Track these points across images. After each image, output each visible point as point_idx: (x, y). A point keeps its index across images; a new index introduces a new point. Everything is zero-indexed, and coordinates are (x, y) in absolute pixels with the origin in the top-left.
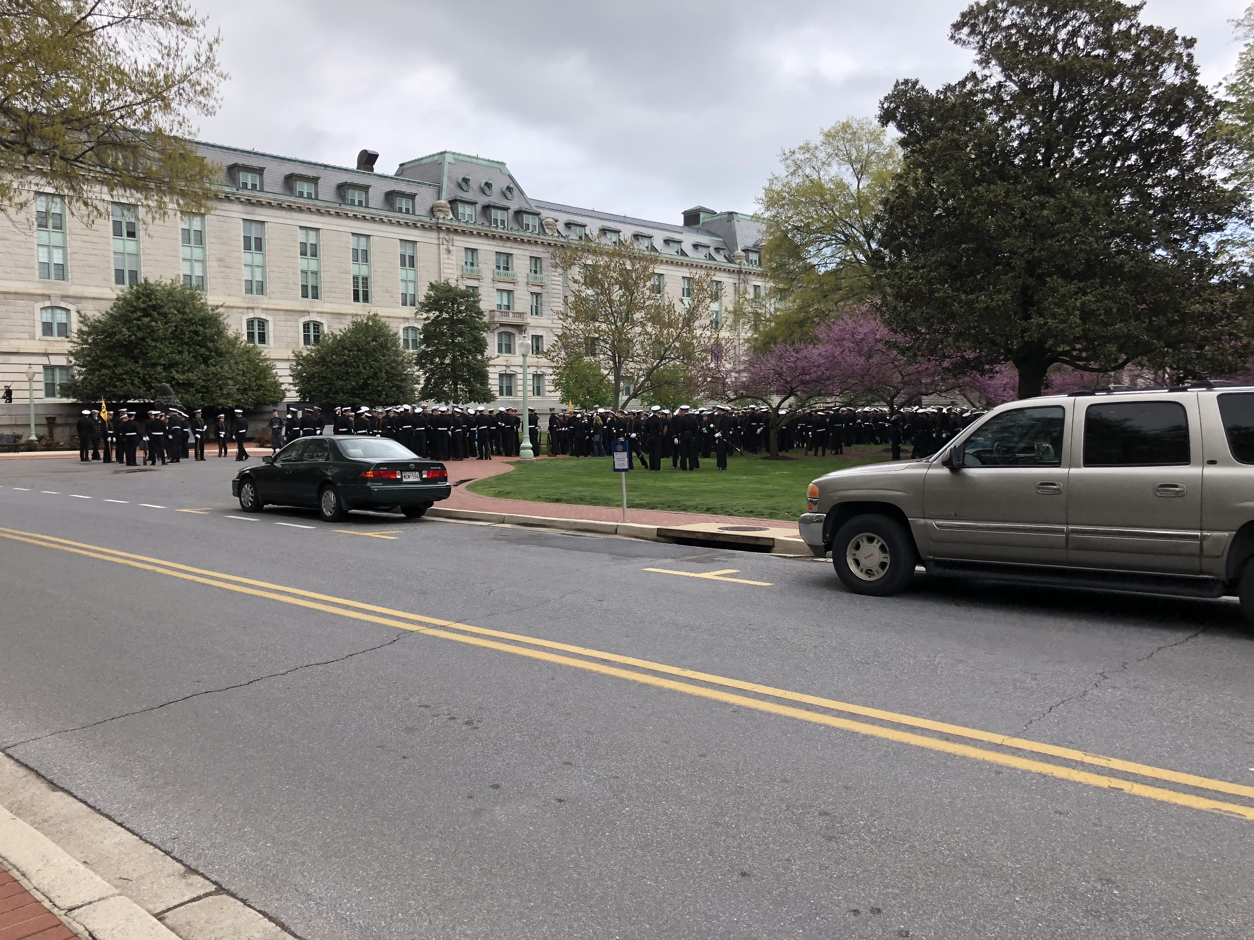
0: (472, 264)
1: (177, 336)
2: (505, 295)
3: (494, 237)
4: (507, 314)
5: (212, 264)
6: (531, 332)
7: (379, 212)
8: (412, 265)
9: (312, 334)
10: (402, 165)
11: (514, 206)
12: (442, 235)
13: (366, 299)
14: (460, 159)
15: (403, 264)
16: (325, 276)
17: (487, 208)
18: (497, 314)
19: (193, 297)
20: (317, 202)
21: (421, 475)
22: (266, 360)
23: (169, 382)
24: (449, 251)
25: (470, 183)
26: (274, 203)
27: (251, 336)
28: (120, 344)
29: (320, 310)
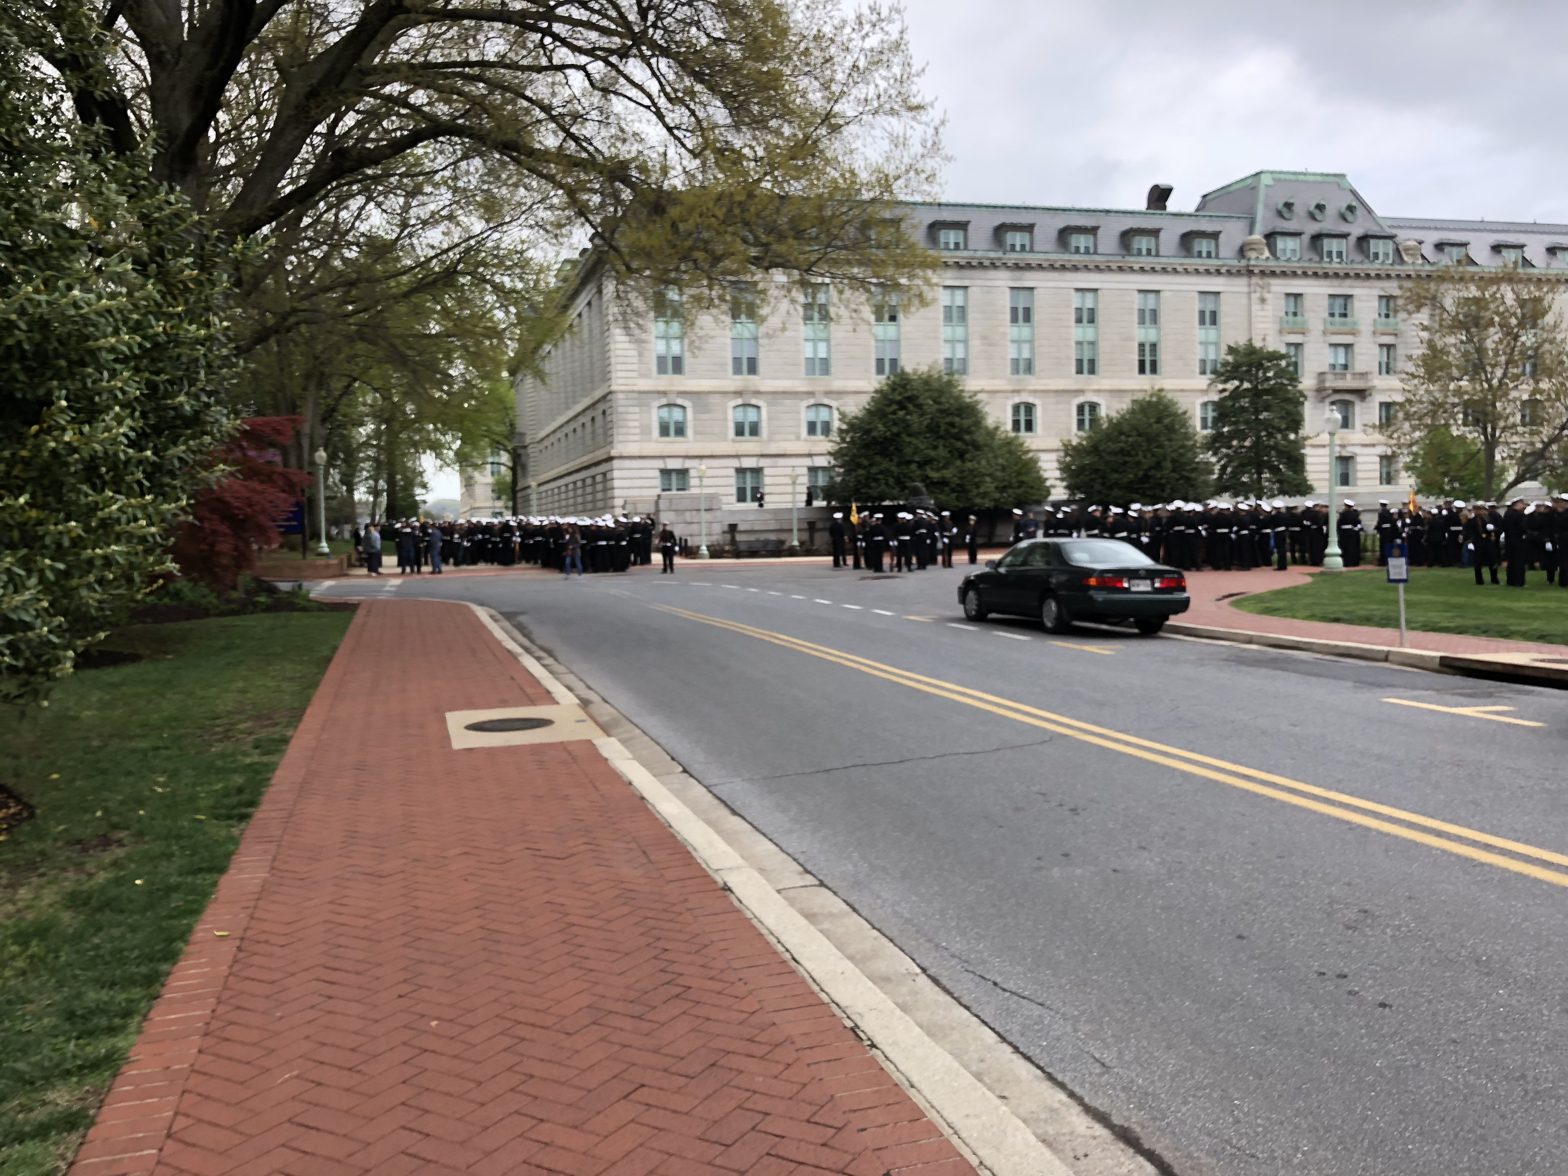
0: (1295, 314)
1: (933, 429)
2: (1341, 351)
3: (1326, 276)
4: (1343, 377)
5: (976, 344)
6: (1379, 398)
7: (1172, 260)
8: (1214, 322)
9: (1087, 417)
10: (1205, 196)
11: (1356, 230)
12: (1255, 280)
13: (1154, 370)
14: (1281, 179)
15: (1202, 322)
16: (1104, 347)
17: (1317, 238)
18: (1329, 377)
19: (950, 384)
20: (1097, 258)
21: (1153, 584)
22: (1028, 451)
23: (923, 481)
24: (1263, 300)
25: (1295, 208)
26: (1045, 264)
27: (1016, 425)
28: (875, 442)
29: (1096, 387)
